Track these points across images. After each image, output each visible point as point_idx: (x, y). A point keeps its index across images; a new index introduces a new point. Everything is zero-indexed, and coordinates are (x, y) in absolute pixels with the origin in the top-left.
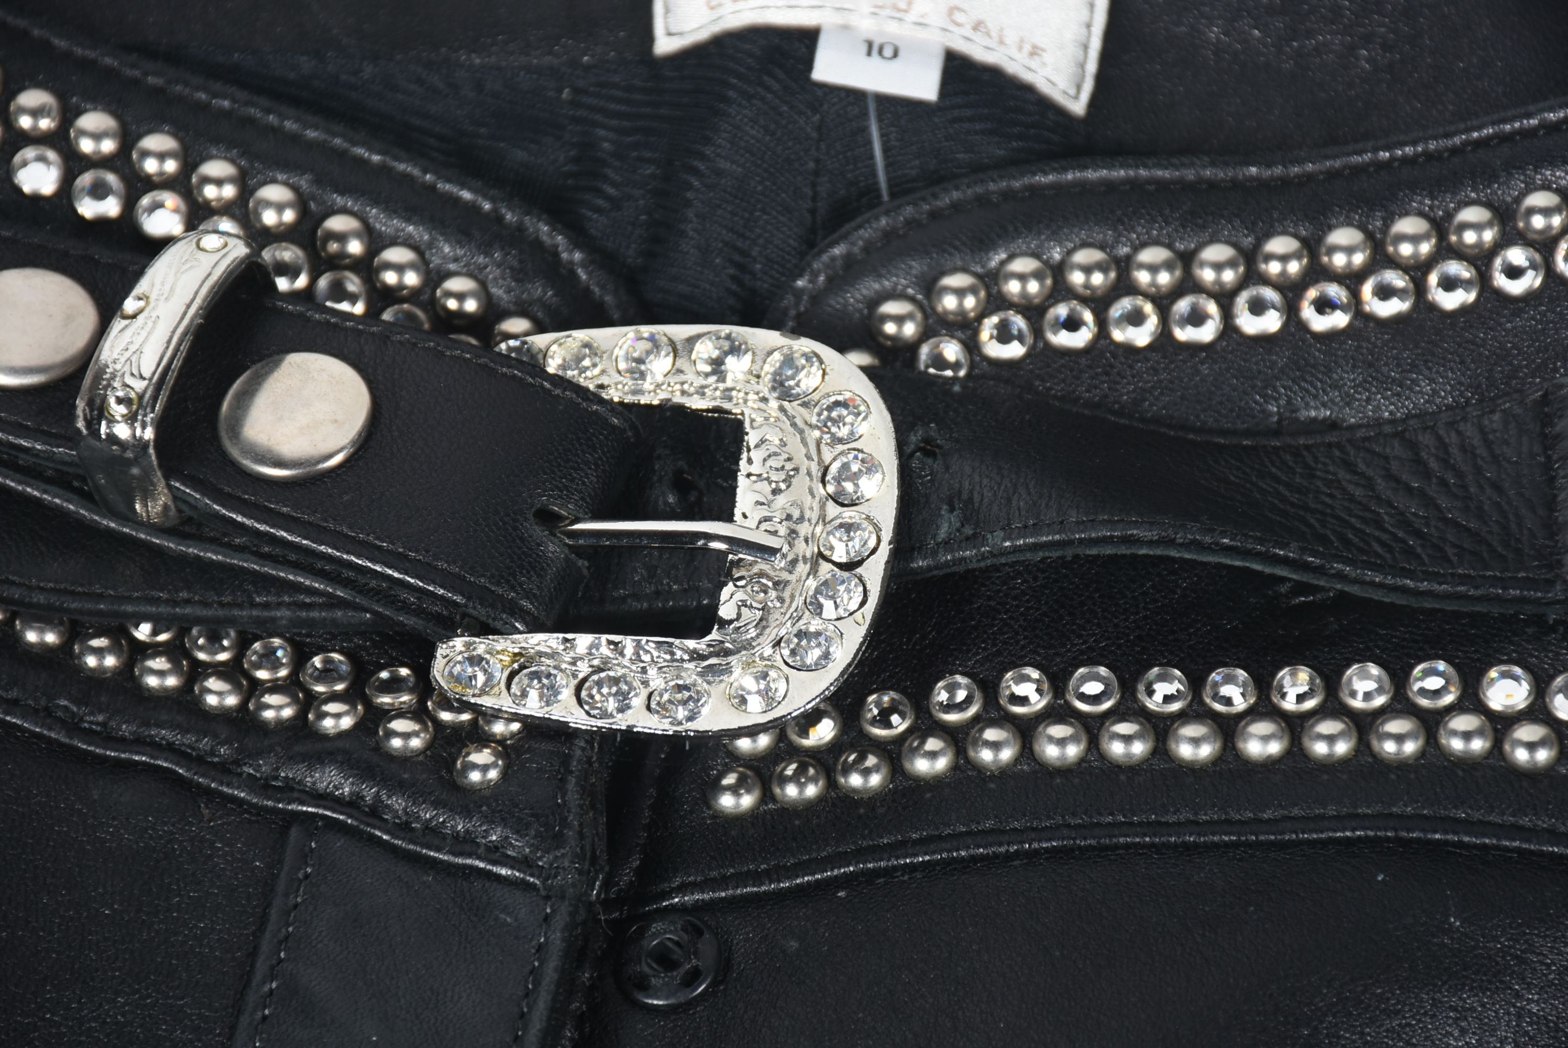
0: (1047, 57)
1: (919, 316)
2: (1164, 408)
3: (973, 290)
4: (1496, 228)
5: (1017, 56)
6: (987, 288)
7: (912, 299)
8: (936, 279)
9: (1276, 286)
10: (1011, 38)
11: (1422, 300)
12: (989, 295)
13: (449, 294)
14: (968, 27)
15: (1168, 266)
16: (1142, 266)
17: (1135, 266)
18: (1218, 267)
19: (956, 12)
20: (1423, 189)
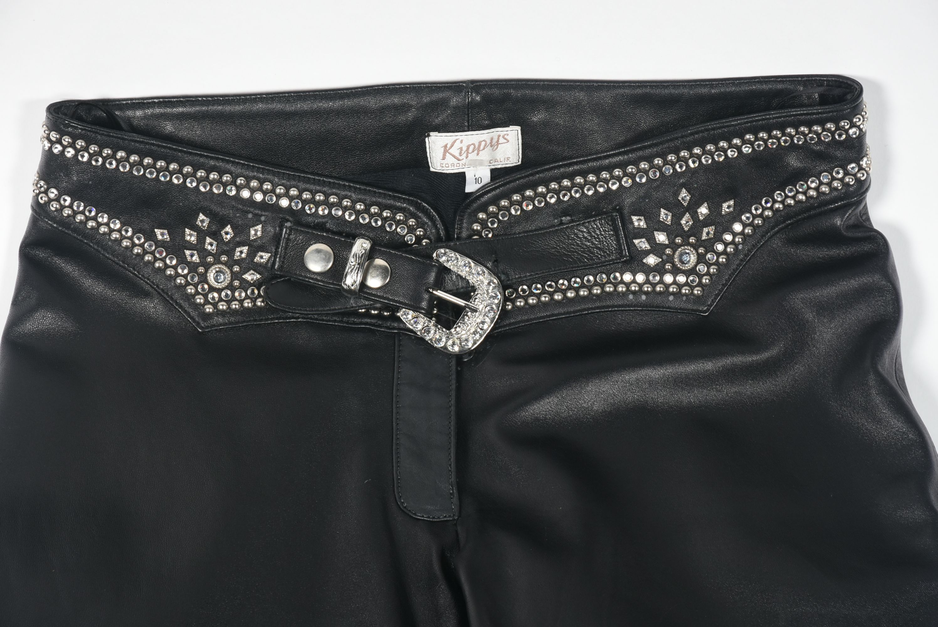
0: (511, 159)
5: (504, 163)
10: (502, 159)
14: (494, 162)
19: (491, 160)
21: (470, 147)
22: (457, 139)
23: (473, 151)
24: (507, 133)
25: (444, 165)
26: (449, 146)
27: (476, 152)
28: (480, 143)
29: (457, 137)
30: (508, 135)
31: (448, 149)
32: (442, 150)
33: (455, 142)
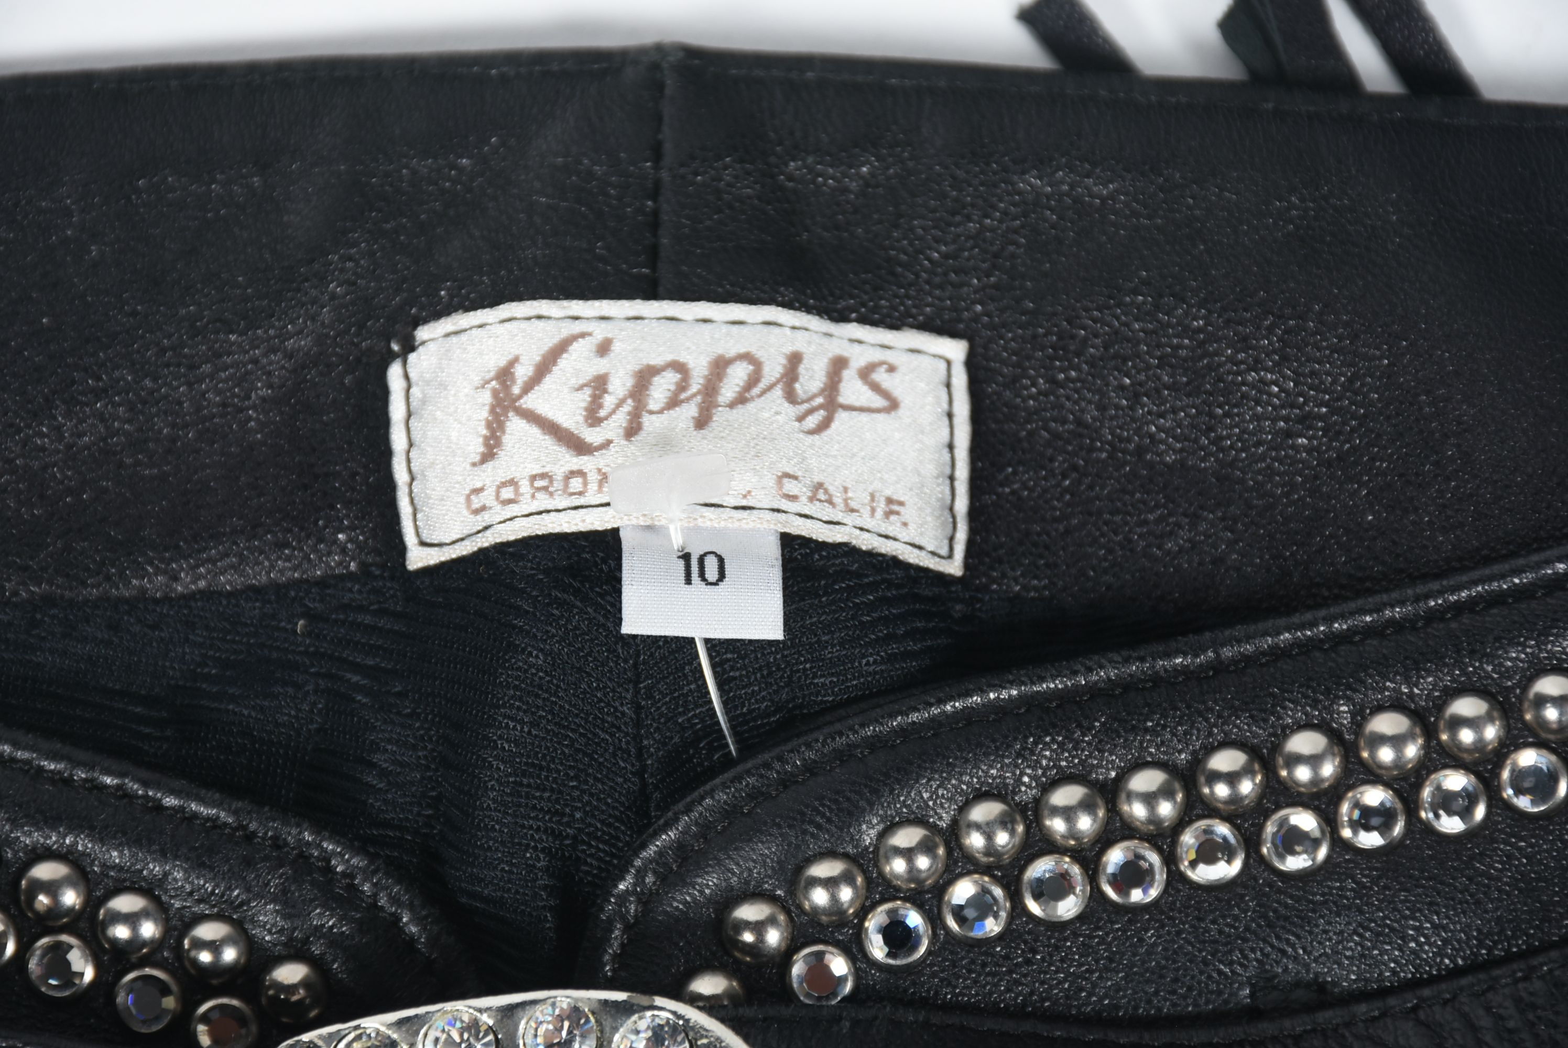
0: (908, 513)
1: (782, 918)
2: (1106, 996)
3: (846, 878)
4: (1497, 723)
5: (869, 523)
6: (865, 872)
7: (771, 898)
8: (800, 869)
9: (1227, 818)
10: (859, 497)
11: (1414, 820)
12: (868, 881)
13: (201, 944)
14: (804, 499)
15: (1087, 805)
16: (1056, 811)
17: (1046, 812)
18: (1150, 799)
19: (786, 480)
20: (1397, 673)
21: (656, 380)
22: (574, 338)
23: (673, 402)
24: (888, 356)
25: (488, 498)
26: (523, 372)
27: (690, 411)
28: (720, 366)
29: (578, 327)
30: (892, 369)
31: (516, 390)
33: (561, 348)
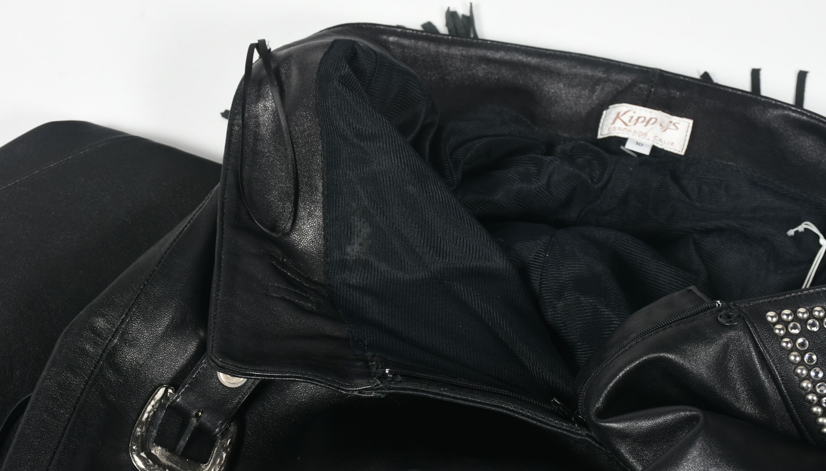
14: (656, 142)
21: (641, 119)
23: (642, 122)
26: (621, 113)
27: (644, 123)
28: (651, 119)
30: (679, 124)
31: (620, 116)
32: (615, 116)
